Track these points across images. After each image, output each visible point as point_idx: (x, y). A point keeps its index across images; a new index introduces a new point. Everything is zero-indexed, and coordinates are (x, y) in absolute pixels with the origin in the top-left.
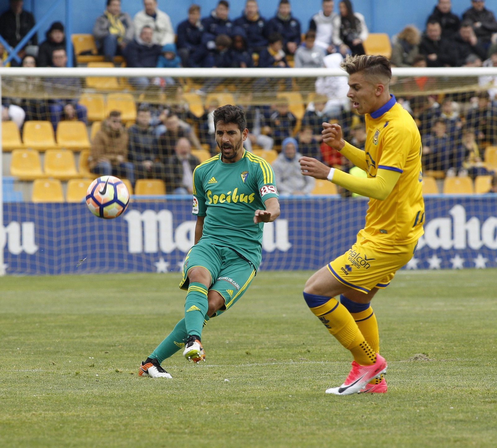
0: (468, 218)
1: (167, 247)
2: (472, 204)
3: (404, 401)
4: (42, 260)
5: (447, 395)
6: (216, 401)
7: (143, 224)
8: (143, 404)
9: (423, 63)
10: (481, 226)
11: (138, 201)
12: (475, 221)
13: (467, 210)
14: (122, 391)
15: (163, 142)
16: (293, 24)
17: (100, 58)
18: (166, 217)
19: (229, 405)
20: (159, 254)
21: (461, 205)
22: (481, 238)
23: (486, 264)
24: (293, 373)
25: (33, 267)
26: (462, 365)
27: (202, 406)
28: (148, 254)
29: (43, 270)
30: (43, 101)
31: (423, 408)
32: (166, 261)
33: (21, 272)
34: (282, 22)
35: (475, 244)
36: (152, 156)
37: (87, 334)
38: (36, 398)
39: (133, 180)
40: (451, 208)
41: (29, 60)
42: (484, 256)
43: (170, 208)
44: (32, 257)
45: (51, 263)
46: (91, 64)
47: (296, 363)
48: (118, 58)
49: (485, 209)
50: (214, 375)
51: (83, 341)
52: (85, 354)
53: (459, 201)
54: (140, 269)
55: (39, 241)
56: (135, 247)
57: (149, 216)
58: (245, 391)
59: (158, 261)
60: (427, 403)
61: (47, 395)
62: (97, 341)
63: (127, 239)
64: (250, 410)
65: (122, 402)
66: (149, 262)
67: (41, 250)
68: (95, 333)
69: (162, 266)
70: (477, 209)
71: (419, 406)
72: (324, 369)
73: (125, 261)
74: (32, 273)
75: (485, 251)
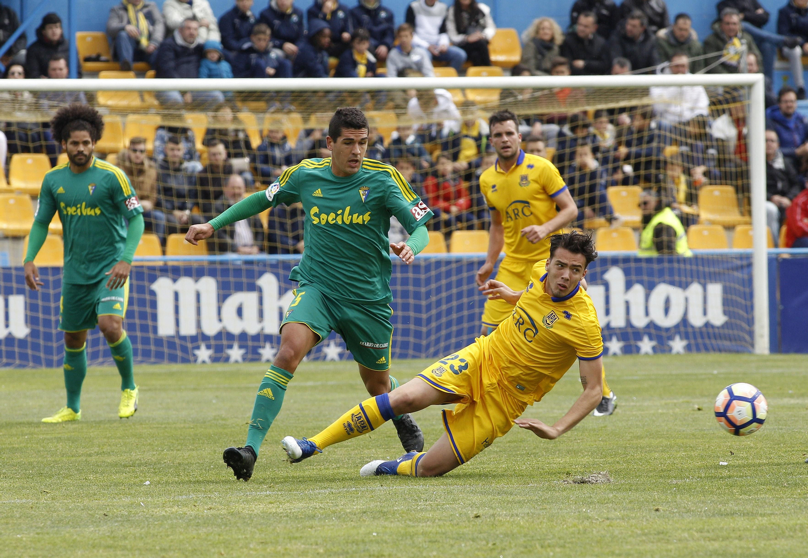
0: (629, 286)
1: (211, 328)
2: (633, 265)
3: (533, 540)
4: (36, 347)
5: (593, 531)
6: (271, 542)
7: (176, 295)
8: (170, 546)
9: (564, 68)
10: (647, 297)
11: (170, 264)
12: (638, 290)
13: (627, 272)
14: (141, 529)
15: (203, 181)
16: (383, 14)
17: (117, 65)
18: (208, 286)
19: (289, 546)
20: (200, 338)
21: (618, 266)
22: (647, 313)
23: (654, 348)
24: (380, 502)
25: (24, 357)
26: (615, 490)
27: (251, 549)
28: (184, 338)
29: (37, 361)
30: (36, 124)
31: (558, 550)
32: (208, 347)
33: (7, 365)
34: (368, 12)
35: (640, 321)
36: (189, 202)
37: (96, 449)
38: (21, 539)
39: (161, 235)
40: (604, 272)
41: (18, 69)
42: (651, 339)
43: (212, 273)
44: (22, 343)
45: (48, 350)
46: (103, 73)
47: (385, 488)
48: (141, 65)
49: (651, 273)
50: (271, 506)
51: (89, 459)
52: (92, 478)
53: (615, 261)
54: (173, 359)
55: (31, 320)
56: (165, 328)
57: (186, 285)
58: (311, 528)
59: (198, 348)
60: (565, 542)
61: (36, 536)
62: (109, 460)
63: (155, 317)
64: (318, 554)
65: (141, 544)
66: (184, 349)
67: (34, 334)
68: (106, 449)
69: (204, 354)
70: (639, 271)
71: (554, 546)
72: (423, 496)
73: (153, 348)
74: (21, 366)
75: (653, 331)
